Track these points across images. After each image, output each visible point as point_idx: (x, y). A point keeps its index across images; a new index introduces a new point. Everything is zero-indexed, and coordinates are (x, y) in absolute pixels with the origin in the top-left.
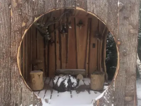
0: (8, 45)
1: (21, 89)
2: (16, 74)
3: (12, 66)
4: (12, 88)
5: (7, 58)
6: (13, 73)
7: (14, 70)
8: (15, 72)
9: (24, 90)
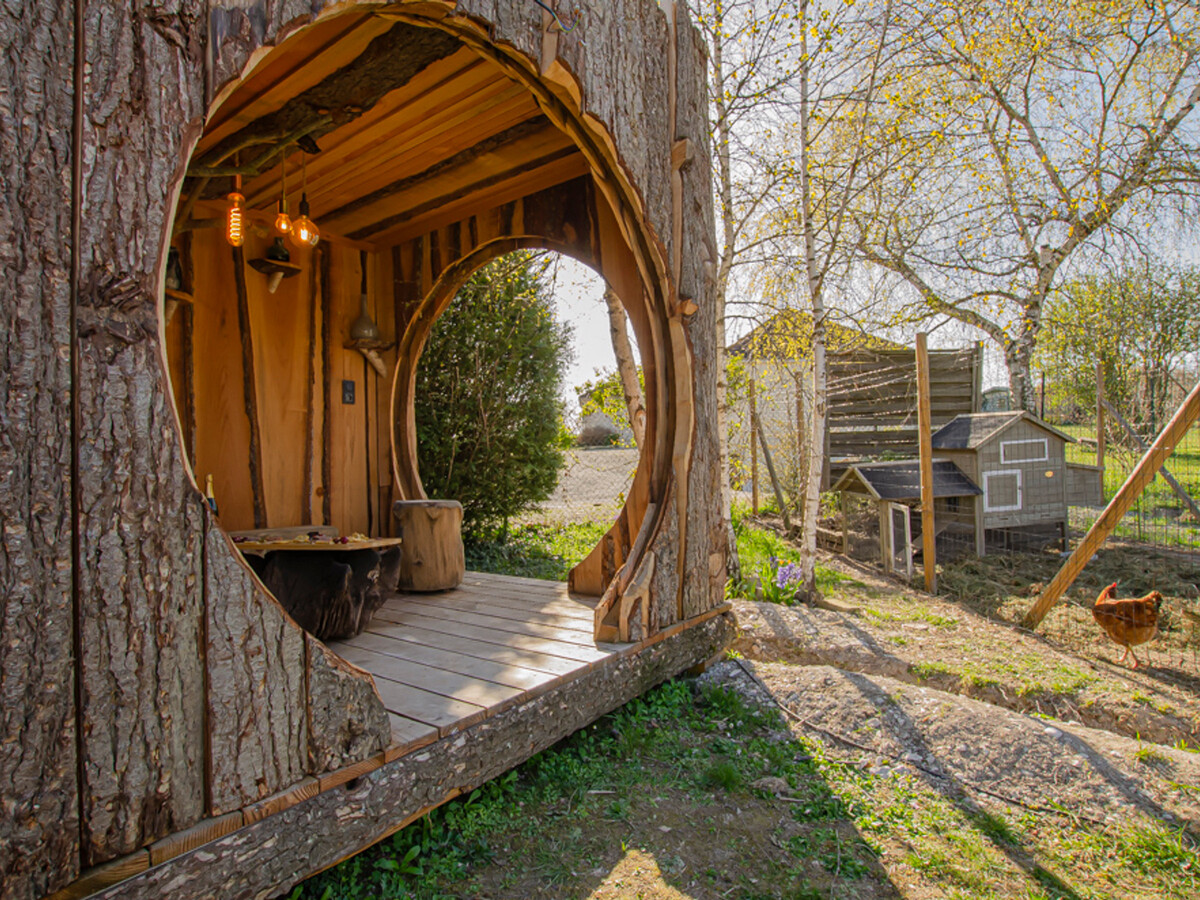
0: (40, 116)
1: (203, 621)
2: (142, 461)
3: (102, 376)
4: (90, 629)
5: (34, 270)
6: (109, 456)
7: (130, 420)
8: (134, 443)
9: (231, 622)
